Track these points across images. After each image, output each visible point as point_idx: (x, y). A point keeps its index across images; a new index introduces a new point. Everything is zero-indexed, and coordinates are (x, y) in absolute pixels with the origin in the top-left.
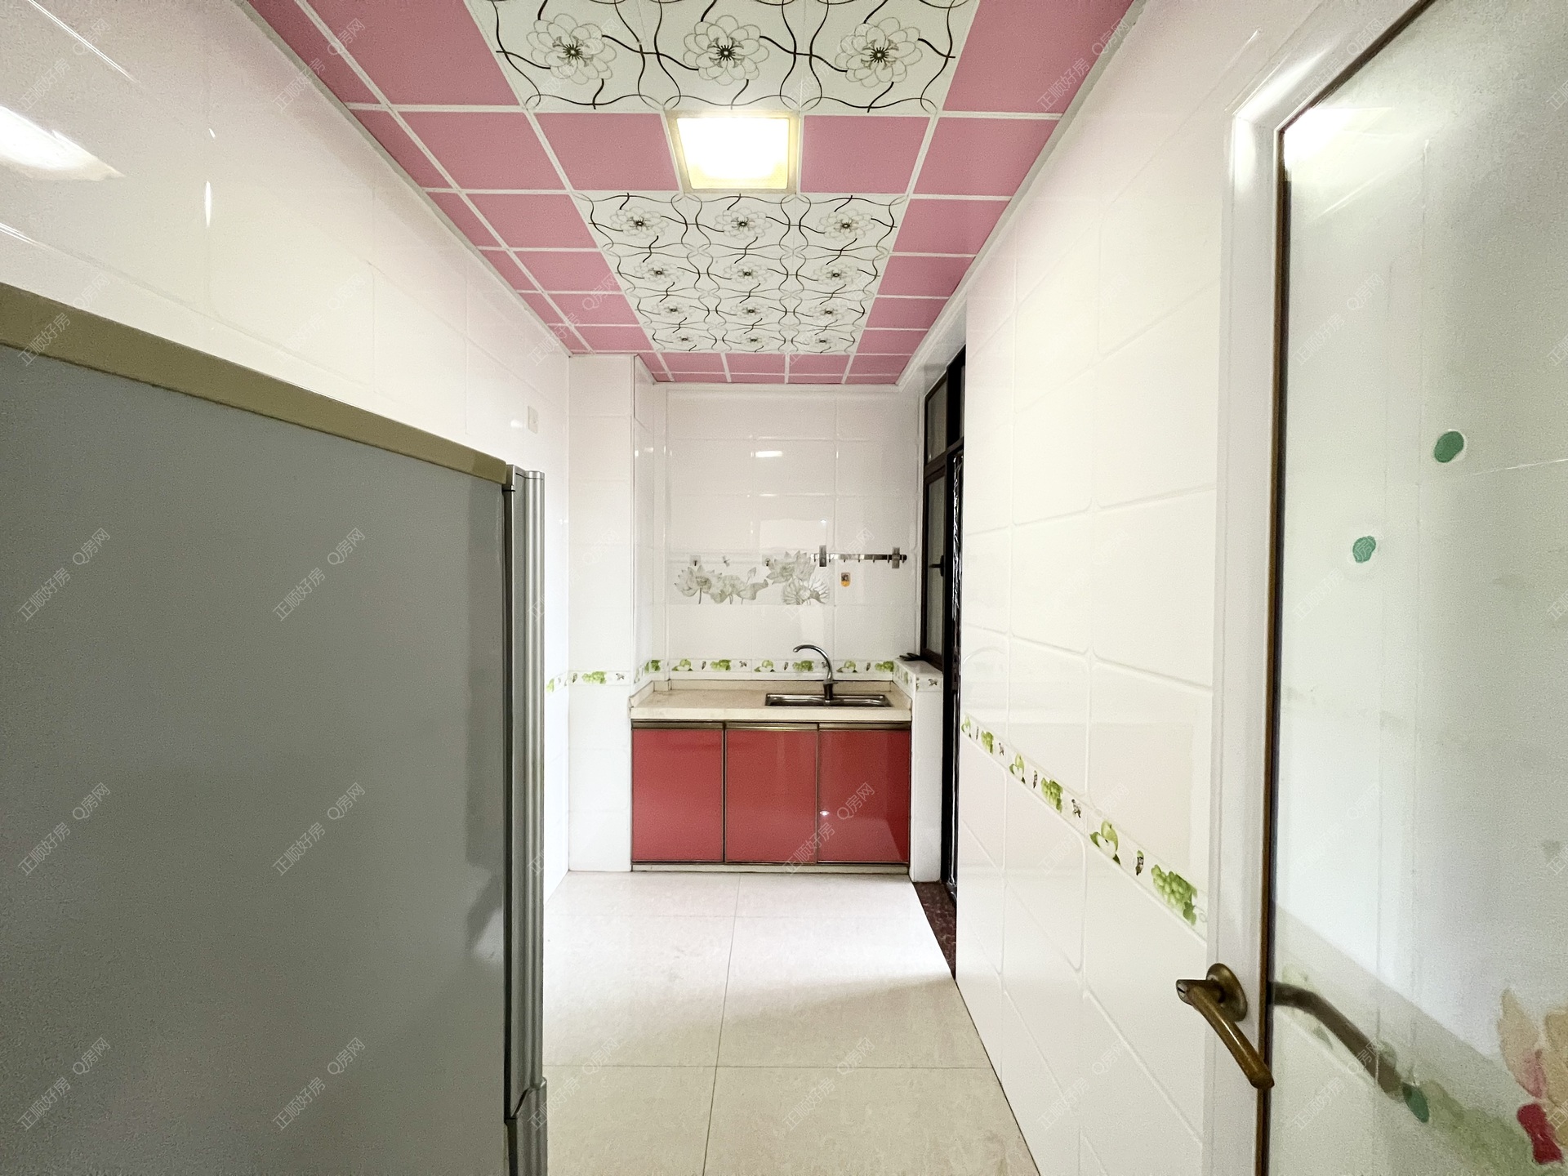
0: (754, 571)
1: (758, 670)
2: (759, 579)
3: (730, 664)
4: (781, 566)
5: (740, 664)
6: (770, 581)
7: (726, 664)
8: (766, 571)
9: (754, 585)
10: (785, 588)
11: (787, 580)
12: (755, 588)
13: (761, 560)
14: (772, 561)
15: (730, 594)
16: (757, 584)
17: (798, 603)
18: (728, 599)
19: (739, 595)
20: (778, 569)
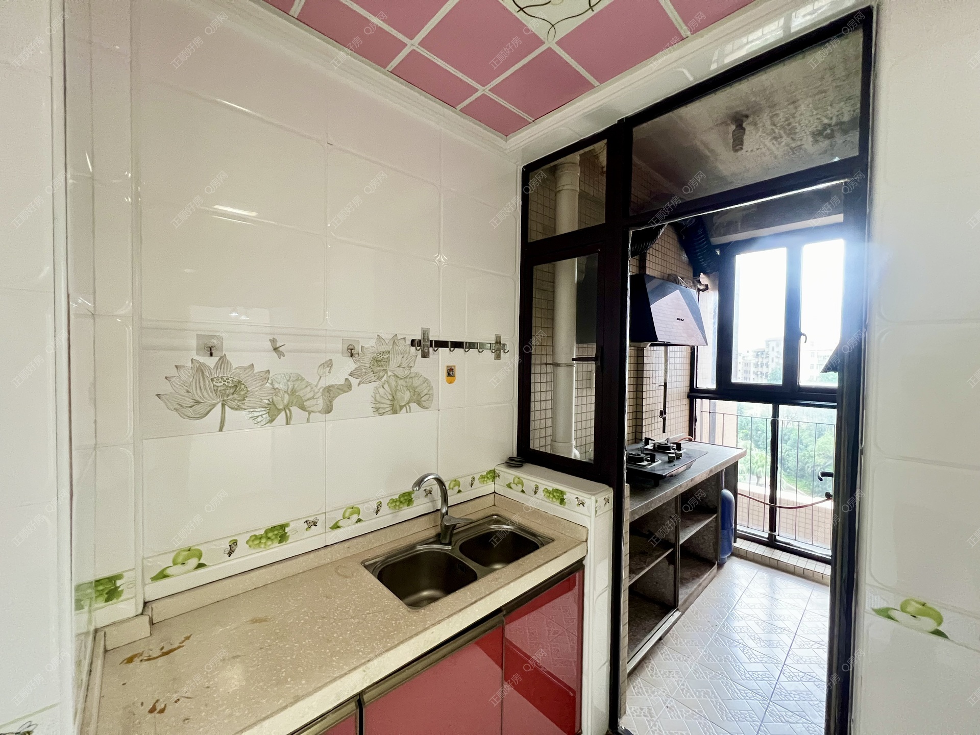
0: (329, 364)
1: (336, 527)
2: (337, 377)
3: (287, 530)
4: (370, 356)
5: (306, 526)
6: (354, 381)
7: (280, 533)
8: (350, 365)
9: (328, 389)
10: (377, 388)
11: (380, 378)
12: (331, 393)
13: (339, 346)
14: (358, 349)
15: (286, 408)
16: (332, 386)
17: (395, 412)
18: (282, 416)
19: (303, 408)
20: (367, 360)
